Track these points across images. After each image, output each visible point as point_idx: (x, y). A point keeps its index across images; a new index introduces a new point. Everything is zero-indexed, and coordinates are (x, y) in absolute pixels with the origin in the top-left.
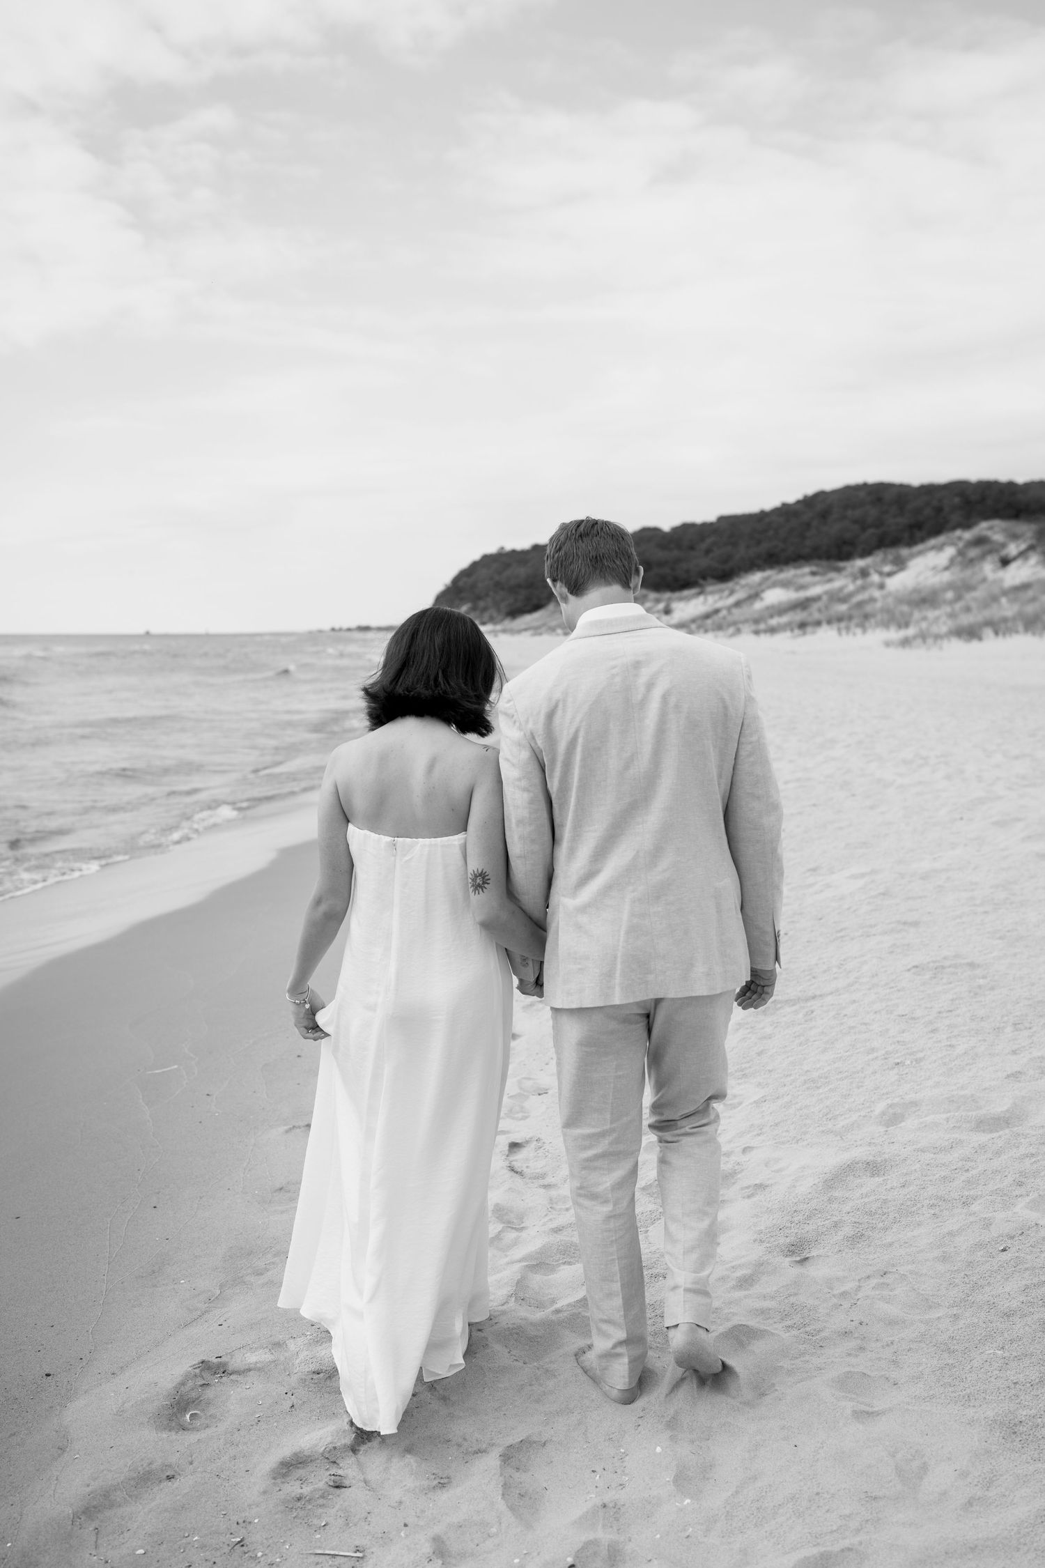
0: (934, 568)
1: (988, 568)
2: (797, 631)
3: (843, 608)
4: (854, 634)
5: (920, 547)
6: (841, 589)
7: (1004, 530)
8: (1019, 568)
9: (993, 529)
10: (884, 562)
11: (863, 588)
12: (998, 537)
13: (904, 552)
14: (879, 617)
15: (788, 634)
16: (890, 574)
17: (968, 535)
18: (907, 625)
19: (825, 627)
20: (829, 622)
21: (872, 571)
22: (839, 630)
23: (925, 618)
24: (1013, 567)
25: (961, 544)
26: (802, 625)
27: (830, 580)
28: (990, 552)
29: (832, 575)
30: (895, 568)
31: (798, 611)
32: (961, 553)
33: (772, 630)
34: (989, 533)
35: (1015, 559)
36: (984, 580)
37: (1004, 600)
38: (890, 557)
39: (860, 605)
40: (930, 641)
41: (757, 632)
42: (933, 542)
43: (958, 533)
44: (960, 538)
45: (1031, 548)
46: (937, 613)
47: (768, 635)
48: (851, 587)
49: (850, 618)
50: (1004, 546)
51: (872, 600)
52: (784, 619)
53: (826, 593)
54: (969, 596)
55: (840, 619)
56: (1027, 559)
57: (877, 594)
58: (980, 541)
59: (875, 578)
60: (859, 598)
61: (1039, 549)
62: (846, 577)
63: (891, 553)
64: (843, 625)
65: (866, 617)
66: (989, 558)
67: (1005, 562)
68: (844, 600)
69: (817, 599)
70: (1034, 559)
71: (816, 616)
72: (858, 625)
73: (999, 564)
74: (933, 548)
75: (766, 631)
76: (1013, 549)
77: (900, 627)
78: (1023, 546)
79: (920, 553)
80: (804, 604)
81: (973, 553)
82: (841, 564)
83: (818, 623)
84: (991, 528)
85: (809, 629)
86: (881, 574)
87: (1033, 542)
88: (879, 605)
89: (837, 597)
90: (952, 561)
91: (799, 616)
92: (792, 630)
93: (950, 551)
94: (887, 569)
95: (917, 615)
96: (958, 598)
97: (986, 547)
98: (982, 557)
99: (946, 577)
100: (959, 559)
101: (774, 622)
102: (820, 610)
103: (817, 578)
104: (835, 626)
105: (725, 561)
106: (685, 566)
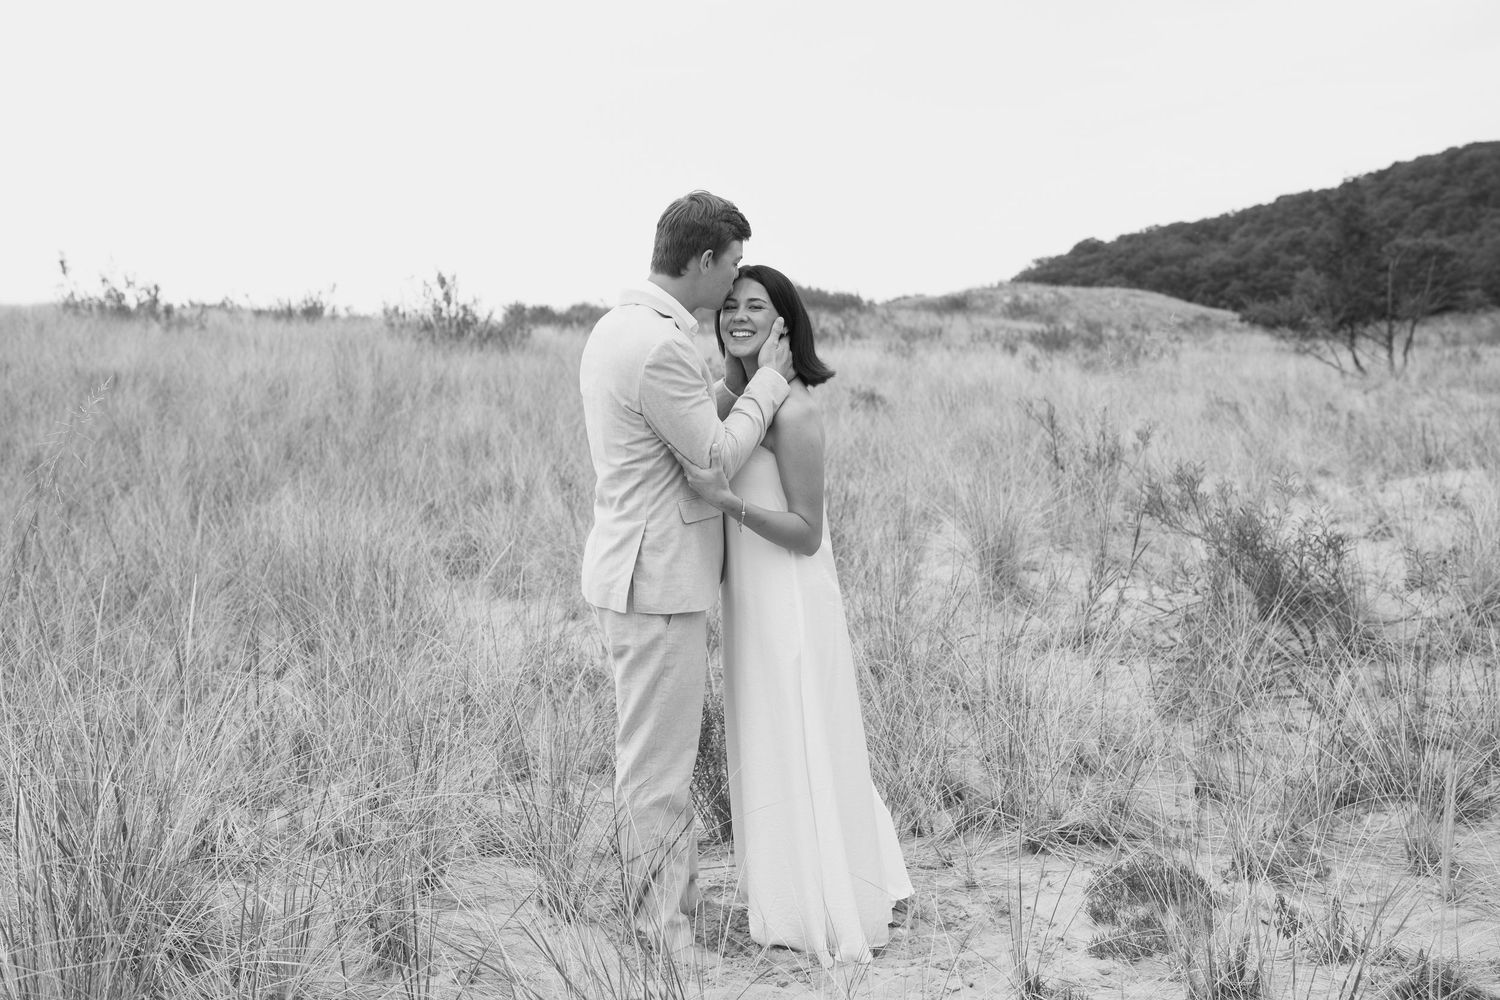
105: (1244, 253)
106: (1195, 262)
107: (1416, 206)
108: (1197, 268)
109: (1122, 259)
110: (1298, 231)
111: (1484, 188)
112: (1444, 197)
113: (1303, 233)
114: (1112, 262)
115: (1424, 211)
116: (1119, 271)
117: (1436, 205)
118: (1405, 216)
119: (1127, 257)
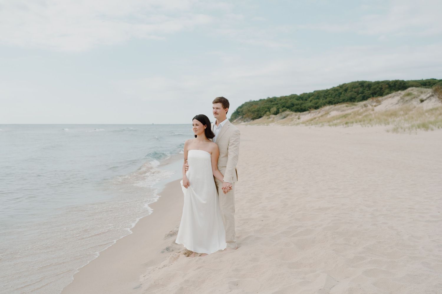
0: (392, 104)
1: (415, 103)
2: (345, 125)
3: (360, 117)
4: (368, 127)
5: (386, 97)
6: (358, 111)
7: (418, 91)
8: (428, 103)
9: (413, 90)
10: (372, 102)
11: (366, 111)
12: (415, 93)
13: (380, 98)
14: (375, 120)
15: (342, 126)
16: (375, 106)
17: (403, 93)
18: (388, 124)
19: (355, 124)
20: (356, 122)
21: (369, 105)
22: (361, 124)
23: (394, 121)
24: (425, 102)
25: (401, 96)
26: (347, 123)
27: (353, 108)
28: (414, 98)
29: (353, 107)
30: (377, 104)
31: (344, 118)
32: (402, 98)
33: (336, 125)
34: (412, 92)
35: (426, 100)
36: (415, 107)
37: (427, 114)
38: (375, 100)
39: (366, 116)
40: (406, 130)
41: (330, 126)
42: (390, 95)
43: (400, 92)
44: (400, 94)
45: (432, 96)
46: (398, 119)
47: (335, 126)
48: (362, 110)
49: (364, 121)
50: (419, 96)
51: (371, 114)
52: (338, 121)
53: (353, 112)
54: (411, 113)
55: (360, 121)
56: (431, 100)
57: (372, 112)
58: (409, 94)
59: (370, 107)
60: (365, 114)
61: (435, 96)
62: (358, 107)
63: (375, 99)
64: (362, 123)
65: (371, 120)
66: (414, 100)
67: (422, 101)
68: (360, 114)
69: (350, 114)
70: (433, 99)
71: (351, 120)
72: (368, 123)
73: (419, 102)
74: (390, 97)
75: (333, 125)
76: (423, 97)
77: (386, 124)
78: (428, 95)
79: (386, 99)
80: (345, 116)
81: (407, 98)
82: (356, 103)
83: (353, 123)
84: (412, 90)
85: (349, 124)
86: (372, 106)
87: (433, 94)
88: (373, 116)
89: (358, 114)
90: (398, 101)
91: (345, 120)
92: (343, 125)
93: (397, 98)
94: (374, 104)
95: (390, 120)
96: (406, 114)
97: (412, 96)
98: (412, 99)
99: (397, 107)
100: (402, 100)
101: (335, 122)
102: (352, 118)
103: (349, 108)
104: (359, 123)
105: (316, 104)
106: (304, 105)
107: (358, 94)
108: (305, 107)
109: (284, 104)
110: (330, 99)
111: (375, 91)
112: (365, 93)
113: (332, 99)
114: (281, 105)
115: (361, 96)
116: (284, 106)
117: (363, 95)
118: (356, 97)
119: (285, 103)
